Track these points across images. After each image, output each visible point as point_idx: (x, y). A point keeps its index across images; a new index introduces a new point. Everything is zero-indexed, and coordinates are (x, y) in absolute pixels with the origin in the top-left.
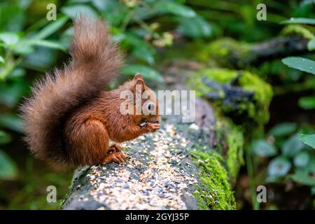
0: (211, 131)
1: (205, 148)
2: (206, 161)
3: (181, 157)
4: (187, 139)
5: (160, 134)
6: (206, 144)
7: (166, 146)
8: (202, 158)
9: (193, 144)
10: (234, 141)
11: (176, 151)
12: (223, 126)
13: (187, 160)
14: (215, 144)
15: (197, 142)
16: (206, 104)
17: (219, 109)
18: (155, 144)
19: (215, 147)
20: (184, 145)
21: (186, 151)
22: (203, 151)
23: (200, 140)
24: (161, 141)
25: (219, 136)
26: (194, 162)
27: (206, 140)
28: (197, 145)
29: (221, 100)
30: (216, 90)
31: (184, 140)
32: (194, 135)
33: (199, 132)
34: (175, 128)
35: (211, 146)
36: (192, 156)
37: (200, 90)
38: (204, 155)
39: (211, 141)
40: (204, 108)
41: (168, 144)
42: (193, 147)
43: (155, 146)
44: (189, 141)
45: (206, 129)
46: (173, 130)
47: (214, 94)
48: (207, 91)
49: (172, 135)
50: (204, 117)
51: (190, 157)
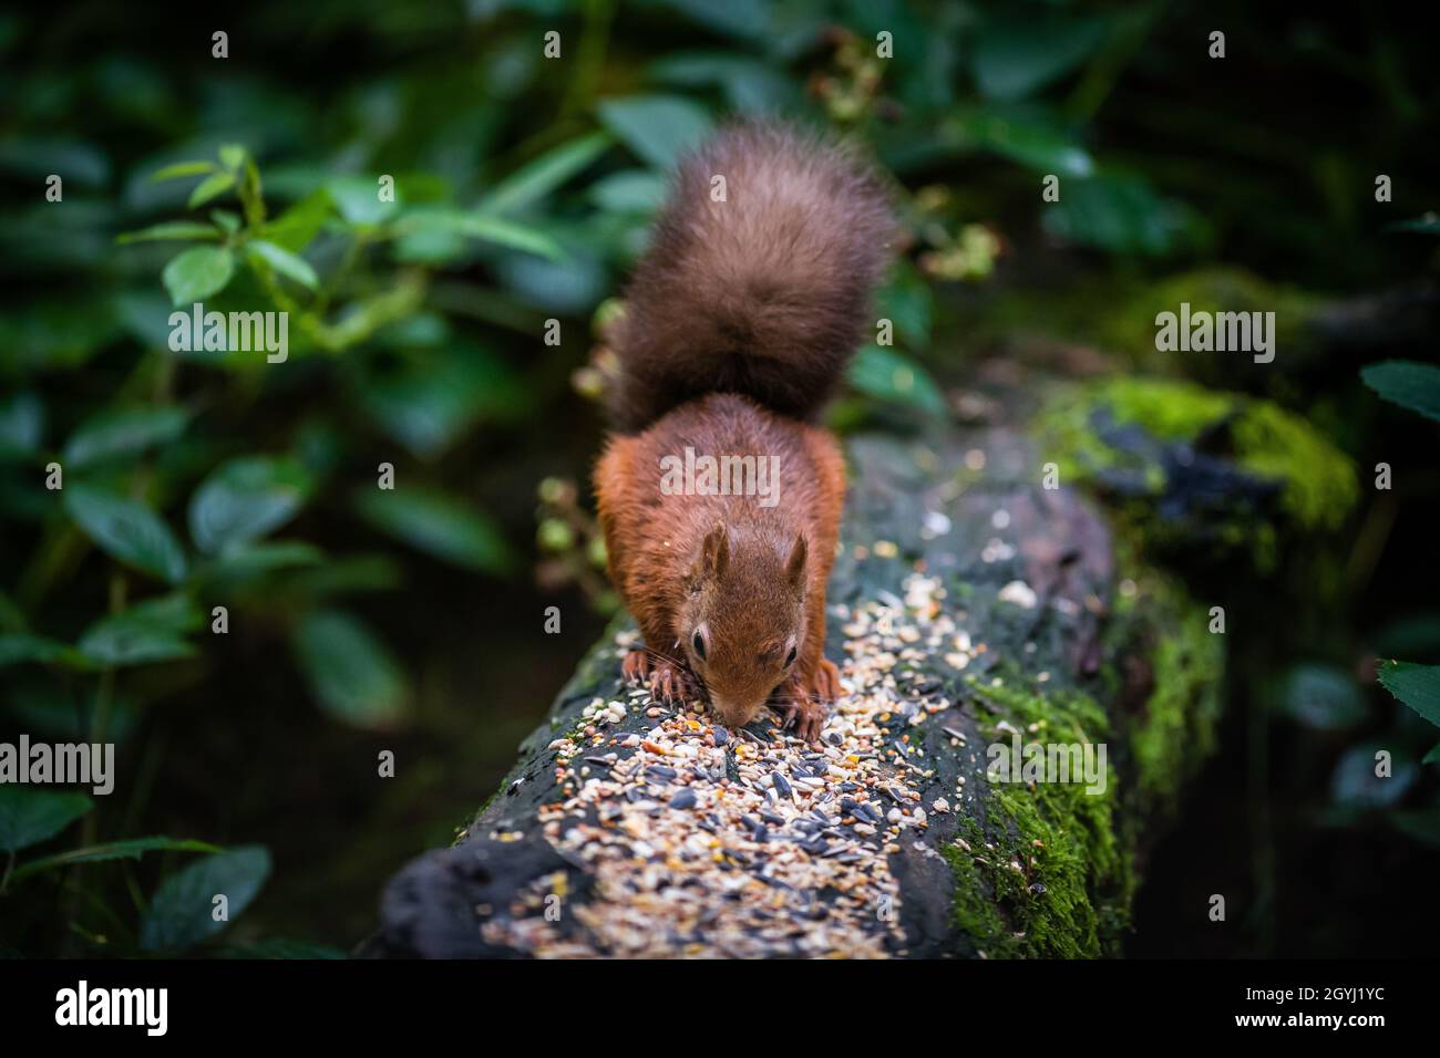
0: (1085, 614)
1: (1043, 677)
2: (1033, 728)
3: (930, 707)
4: (975, 640)
5: (879, 611)
6: (1052, 663)
7: (887, 660)
8: (1020, 717)
9: (994, 658)
10: (1185, 661)
11: (920, 679)
12: (1145, 600)
13: (954, 719)
14: (1092, 666)
15: (1017, 653)
16: (1088, 509)
17: (1138, 535)
18: (848, 645)
19: (1086, 678)
20: (958, 661)
21: (959, 686)
22: (1033, 689)
23: (1031, 648)
24: (875, 640)
25: (1117, 636)
26: (980, 728)
27: (1057, 646)
28: (1014, 666)
29: (1150, 500)
30: (1136, 463)
31: (963, 642)
32: (1010, 626)
33: (1034, 616)
34: (943, 594)
35: (1074, 671)
36: (979, 705)
37: (1076, 457)
38: (1031, 705)
39: (1077, 652)
40: (1079, 524)
41: (896, 653)
42: (994, 671)
43: (849, 654)
44: (982, 648)
45: (1066, 607)
46: (933, 597)
47: (1127, 477)
48: (1099, 460)
49: (924, 618)
50: (1069, 560)
51: (968, 707)
